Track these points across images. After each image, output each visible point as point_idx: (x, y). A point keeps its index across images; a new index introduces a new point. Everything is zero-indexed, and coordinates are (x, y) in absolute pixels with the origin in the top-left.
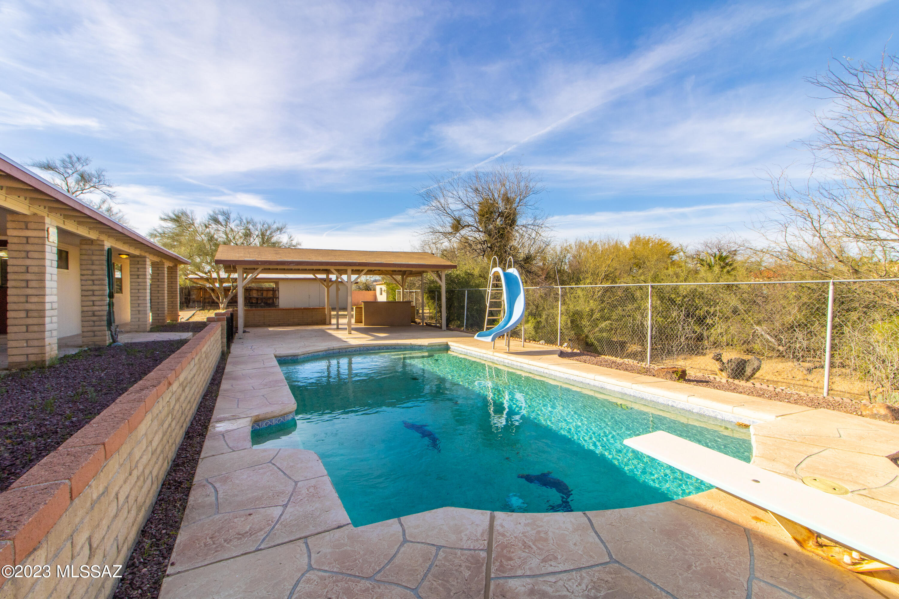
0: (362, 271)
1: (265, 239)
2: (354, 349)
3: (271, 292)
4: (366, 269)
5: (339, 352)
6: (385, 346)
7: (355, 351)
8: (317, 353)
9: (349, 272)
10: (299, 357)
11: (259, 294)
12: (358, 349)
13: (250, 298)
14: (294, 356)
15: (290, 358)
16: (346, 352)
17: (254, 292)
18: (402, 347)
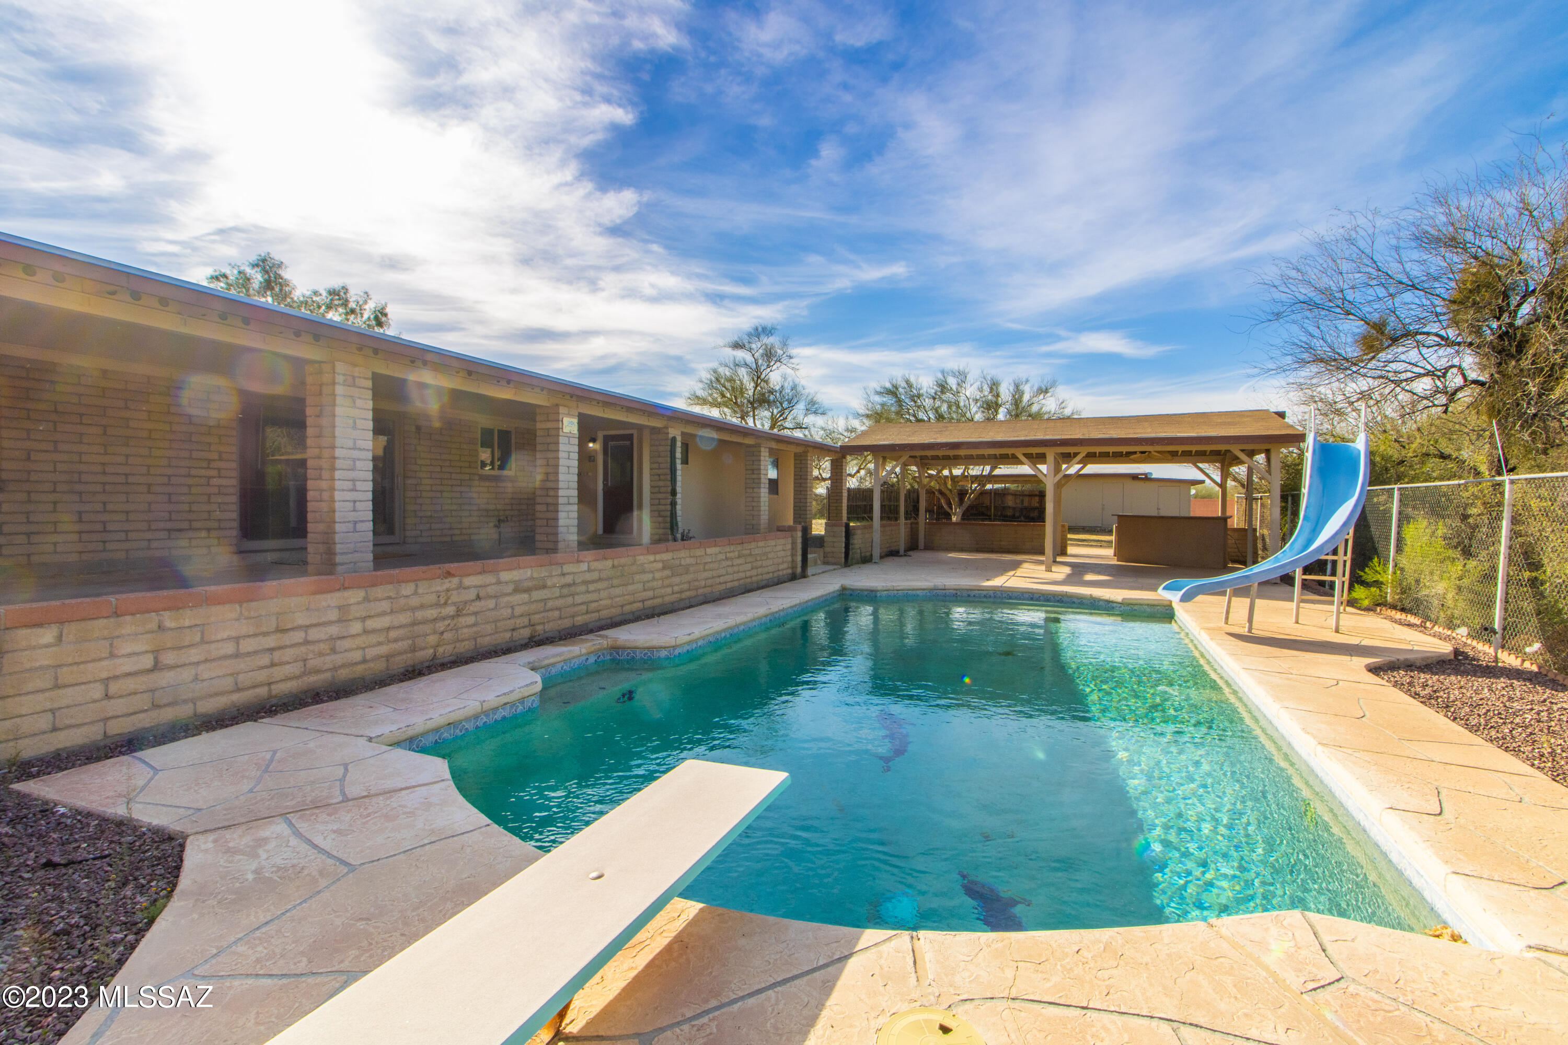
0: (1076, 454)
1: (1019, 410)
2: (985, 593)
3: (1037, 499)
4: (1084, 451)
5: (956, 595)
6: (1043, 595)
7: (985, 596)
8: (914, 592)
9: (1050, 458)
10: (878, 595)
11: (1018, 501)
12: (991, 593)
13: (1004, 508)
14: (872, 591)
15: (866, 593)
16: (969, 596)
17: (1010, 498)
18: (1075, 600)
